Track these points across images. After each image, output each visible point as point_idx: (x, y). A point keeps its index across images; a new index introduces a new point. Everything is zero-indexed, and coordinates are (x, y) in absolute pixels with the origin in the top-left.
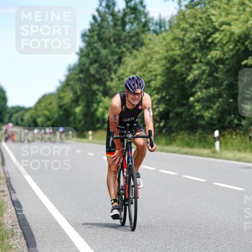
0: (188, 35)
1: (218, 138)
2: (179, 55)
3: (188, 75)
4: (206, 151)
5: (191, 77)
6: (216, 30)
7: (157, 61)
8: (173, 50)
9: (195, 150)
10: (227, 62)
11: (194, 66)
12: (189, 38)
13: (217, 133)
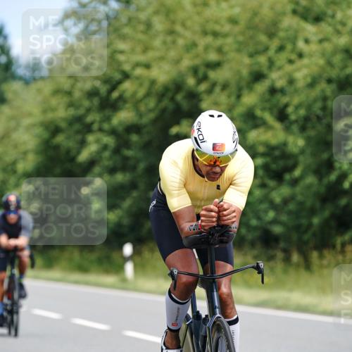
1: (131, 258)
4: (111, 279)
6: (126, 76)
9: (92, 277)
10: (145, 130)
12: (81, 90)
13: (128, 249)
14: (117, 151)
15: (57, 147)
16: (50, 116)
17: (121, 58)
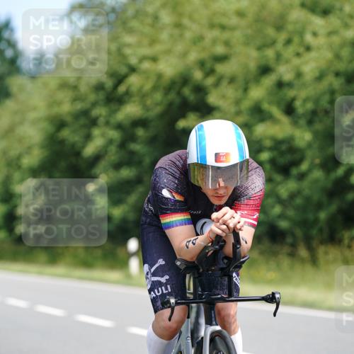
6: (133, 70)
14: (122, 145)
15: (62, 142)
16: (56, 110)
17: (128, 51)
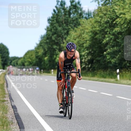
0: (103, 20)
1: (119, 73)
2: (98, 30)
3: (103, 41)
4: (113, 80)
5: (104, 41)
6: (118, 17)
7: (87, 33)
8: (95, 27)
9: (107, 79)
10: (123, 34)
11: (106, 36)
12: (103, 21)
14: (115, 40)
